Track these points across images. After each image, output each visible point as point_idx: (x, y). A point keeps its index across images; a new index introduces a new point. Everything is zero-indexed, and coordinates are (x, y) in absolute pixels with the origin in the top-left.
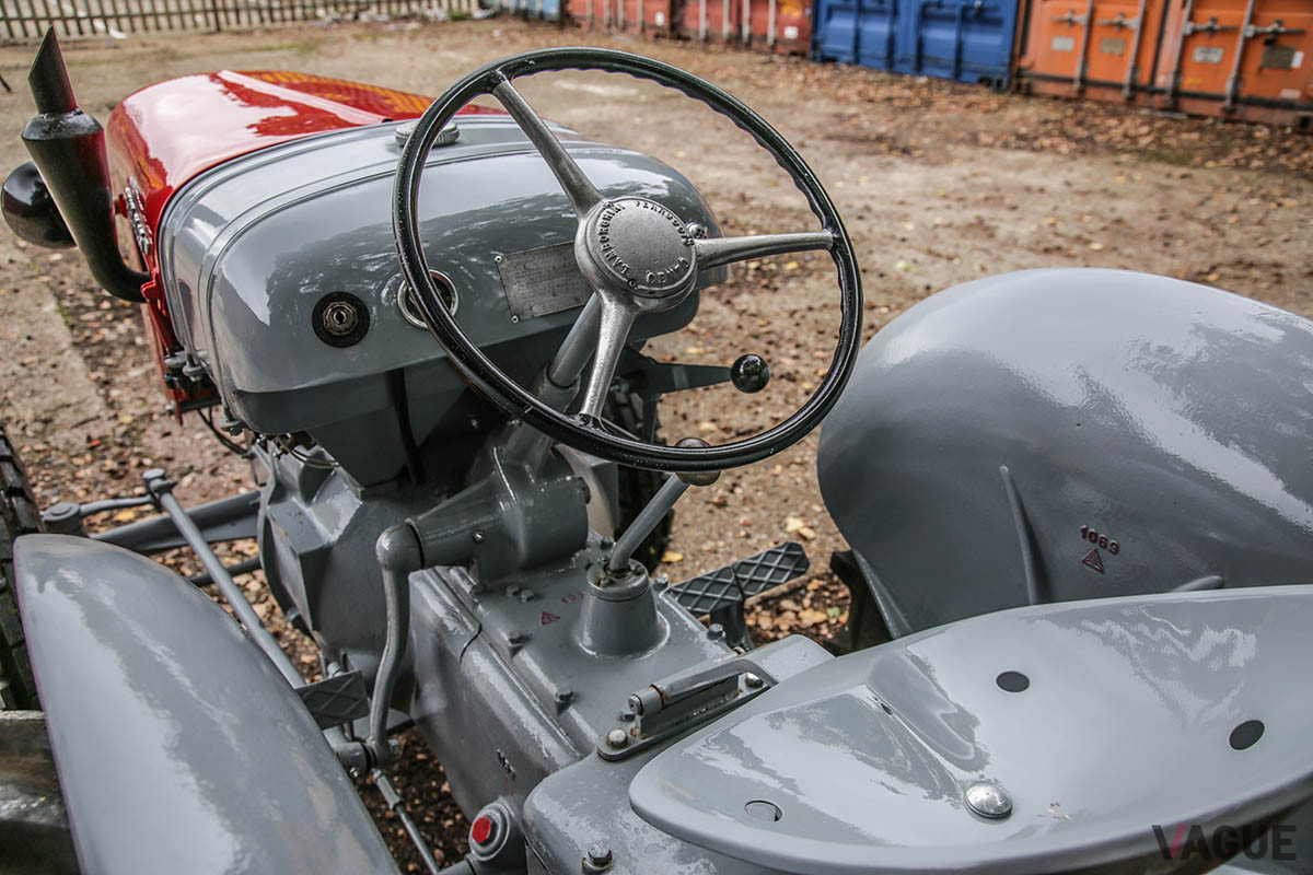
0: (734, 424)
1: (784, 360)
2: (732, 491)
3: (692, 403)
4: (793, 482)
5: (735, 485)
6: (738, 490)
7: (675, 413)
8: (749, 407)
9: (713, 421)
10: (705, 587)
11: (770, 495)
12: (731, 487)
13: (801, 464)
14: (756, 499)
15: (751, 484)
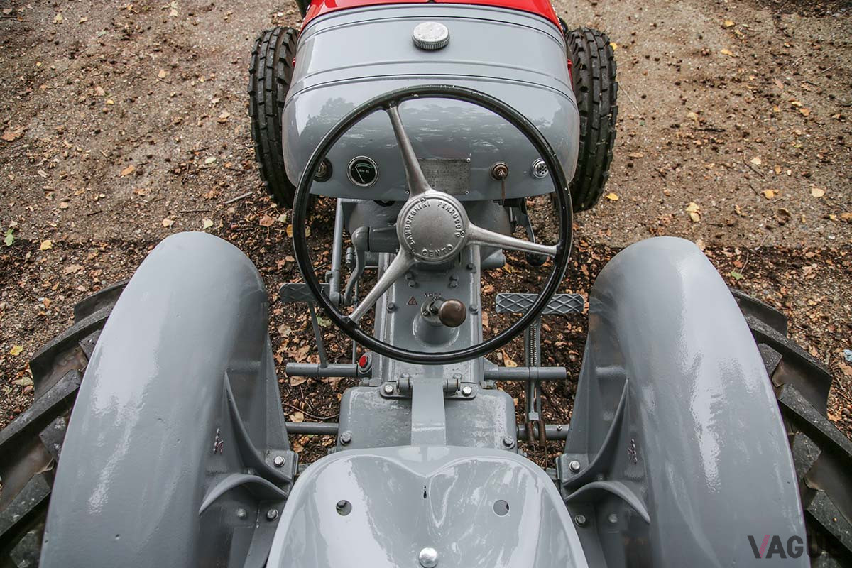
0: (710, 120)
1: (778, 82)
2: (674, 169)
3: (696, 93)
4: (714, 177)
5: (678, 165)
6: (678, 170)
7: (681, 97)
8: (727, 111)
9: (699, 113)
10: (519, 300)
11: (694, 181)
12: (675, 166)
13: (728, 168)
14: (685, 179)
15: (689, 169)
